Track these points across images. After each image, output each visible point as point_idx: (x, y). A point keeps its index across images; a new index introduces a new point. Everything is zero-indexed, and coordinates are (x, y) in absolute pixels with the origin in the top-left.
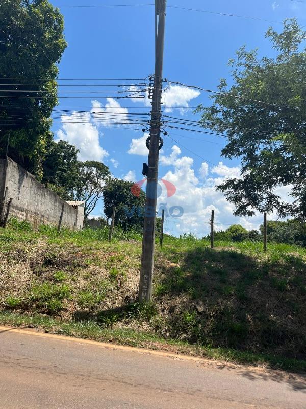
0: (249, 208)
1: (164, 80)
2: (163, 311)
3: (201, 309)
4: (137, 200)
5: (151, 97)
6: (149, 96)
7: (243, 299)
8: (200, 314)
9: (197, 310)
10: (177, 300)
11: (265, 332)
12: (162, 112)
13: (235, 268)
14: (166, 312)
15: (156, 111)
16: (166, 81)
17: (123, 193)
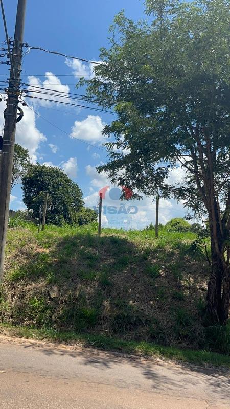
0: (135, 191)
1: (24, 45)
2: (13, 297)
3: (53, 295)
4: (61, 188)
5: (10, 63)
6: (8, 62)
7: (105, 285)
8: (51, 299)
9: (49, 295)
10: (31, 286)
11: (118, 317)
12: (21, 80)
13: (112, 254)
14: (16, 298)
15: (13, 79)
16: (26, 46)
17: (45, 180)
